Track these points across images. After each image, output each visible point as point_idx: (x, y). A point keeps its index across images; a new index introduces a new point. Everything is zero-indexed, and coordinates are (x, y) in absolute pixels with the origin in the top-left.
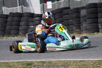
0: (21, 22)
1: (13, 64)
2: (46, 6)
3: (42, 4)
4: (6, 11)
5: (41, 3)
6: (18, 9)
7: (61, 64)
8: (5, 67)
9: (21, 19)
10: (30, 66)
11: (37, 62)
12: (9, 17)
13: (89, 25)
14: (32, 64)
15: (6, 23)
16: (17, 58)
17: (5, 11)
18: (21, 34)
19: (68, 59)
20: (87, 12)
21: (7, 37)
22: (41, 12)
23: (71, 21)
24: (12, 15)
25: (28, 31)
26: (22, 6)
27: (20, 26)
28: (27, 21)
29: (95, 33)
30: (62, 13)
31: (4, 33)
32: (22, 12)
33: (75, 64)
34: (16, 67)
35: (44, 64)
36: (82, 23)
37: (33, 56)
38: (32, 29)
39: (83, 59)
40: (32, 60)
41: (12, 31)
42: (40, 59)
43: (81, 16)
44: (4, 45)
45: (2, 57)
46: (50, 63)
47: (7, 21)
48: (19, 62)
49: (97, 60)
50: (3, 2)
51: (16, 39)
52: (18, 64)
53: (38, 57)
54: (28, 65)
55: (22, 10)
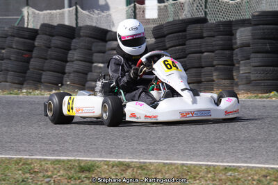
0: (70, 52)
1: (41, 166)
2: (141, 13)
3: (133, 5)
4: (32, 18)
5: (128, 3)
6: (65, 16)
7: (171, 174)
8: (20, 172)
9: (70, 43)
10: (87, 174)
12: (38, 36)
13: (255, 70)
14: (93, 168)
15: (32, 51)
16: (53, 151)
17: (30, 18)
18: (68, 83)
19: (191, 160)
20: (253, 35)
21: (31, 91)
23: (207, 56)
24: (48, 29)
25: (90, 76)
26: (76, 8)
27: (67, 62)
28: (88, 49)
29: (271, 92)
30: (184, 33)
31: (24, 77)
32: (77, 24)
33: (209, 176)
34: (50, 173)
35: (127, 169)
36: (239, 63)
37: (97, 148)
38: (99, 71)
39: (233, 162)
40: (94, 157)
41: (44, 73)
42: (116, 156)
43: (236, 43)
44: (21, 110)
45: (12, 145)
46: (144, 169)
47: (35, 46)
48: (59, 161)
49: (272, 168)
52: (56, 166)
53: (111, 150)
54: (82, 170)
55: (76, 20)
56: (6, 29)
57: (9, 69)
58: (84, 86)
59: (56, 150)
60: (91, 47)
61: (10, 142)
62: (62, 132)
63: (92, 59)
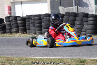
0: (76, 22)
1: (67, 61)
5: (96, 4)
6: (74, 9)
9: (76, 19)
10: (83, 63)
11: (89, 60)
12: (65, 16)
14: (85, 61)
16: (71, 56)
22: (95, 12)
25: (83, 30)
26: (78, 7)
27: (75, 25)
32: (78, 12)
34: (70, 63)
37: (86, 54)
38: (86, 28)
40: (85, 58)
42: (93, 57)
45: (57, 54)
47: (63, 20)
48: (73, 59)
50: (60, 2)
52: (72, 61)
53: (91, 55)
54: (81, 62)
55: (78, 10)
58: (81, 33)
60: (83, 20)
61: (56, 53)
62: (73, 49)
63: (83, 24)
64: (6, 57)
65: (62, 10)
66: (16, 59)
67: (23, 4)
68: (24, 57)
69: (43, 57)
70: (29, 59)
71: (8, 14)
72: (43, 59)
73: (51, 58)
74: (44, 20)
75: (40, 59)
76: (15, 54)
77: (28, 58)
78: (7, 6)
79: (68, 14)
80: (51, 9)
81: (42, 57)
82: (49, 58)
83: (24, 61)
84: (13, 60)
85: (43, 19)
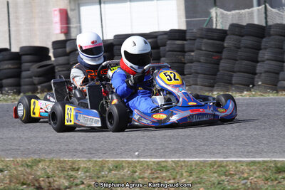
0: (261, 52)
1: (236, 168)
6: (254, 15)
8: (216, 175)
9: (260, 43)
12: (228, 37)
15: (221, 53)
16: (248, 152)
17: (218, 19)
18: (260, 83)
21: (222, 93)
24: (237, 30)
25: (282, 75)
26: (266, 7)
27: (258, 62)
28: (279, 48)
31: (215, 79)
32: (266, 22)
34: (246, 175)
41: (235, 74)
45: (206, 148)
47: (224, 48)
48: (254, 163)
51: (248, 97)
52: (251, 168)
54: (279, 171)
55: (266, 18)
56: (194, 30)
57: (199, 71)
58: (276, 86)
59: (251, 152)
60: (282, 46)
61: (204, 145)
62: (255, 133)
63: (283, 58)
64: (56, 161)
65: (221, 18)
66: (85, 165)
67: (104, 3)
68: (111, 160)
69: (165, 158)
70: (124, 164)
71: (62, 32)
72: (165, 164)
73: (188, 161)
74: (167, 49)
75: (158, 163)
76: (82, 151)
77: (123, 161)
78: (57, 8)
79: (237, 29)
80: (187, 17)
81: (164, 160)
82: (184, 161)
83: (110, 170)
84: (78, 170)
85: (165, 46)
